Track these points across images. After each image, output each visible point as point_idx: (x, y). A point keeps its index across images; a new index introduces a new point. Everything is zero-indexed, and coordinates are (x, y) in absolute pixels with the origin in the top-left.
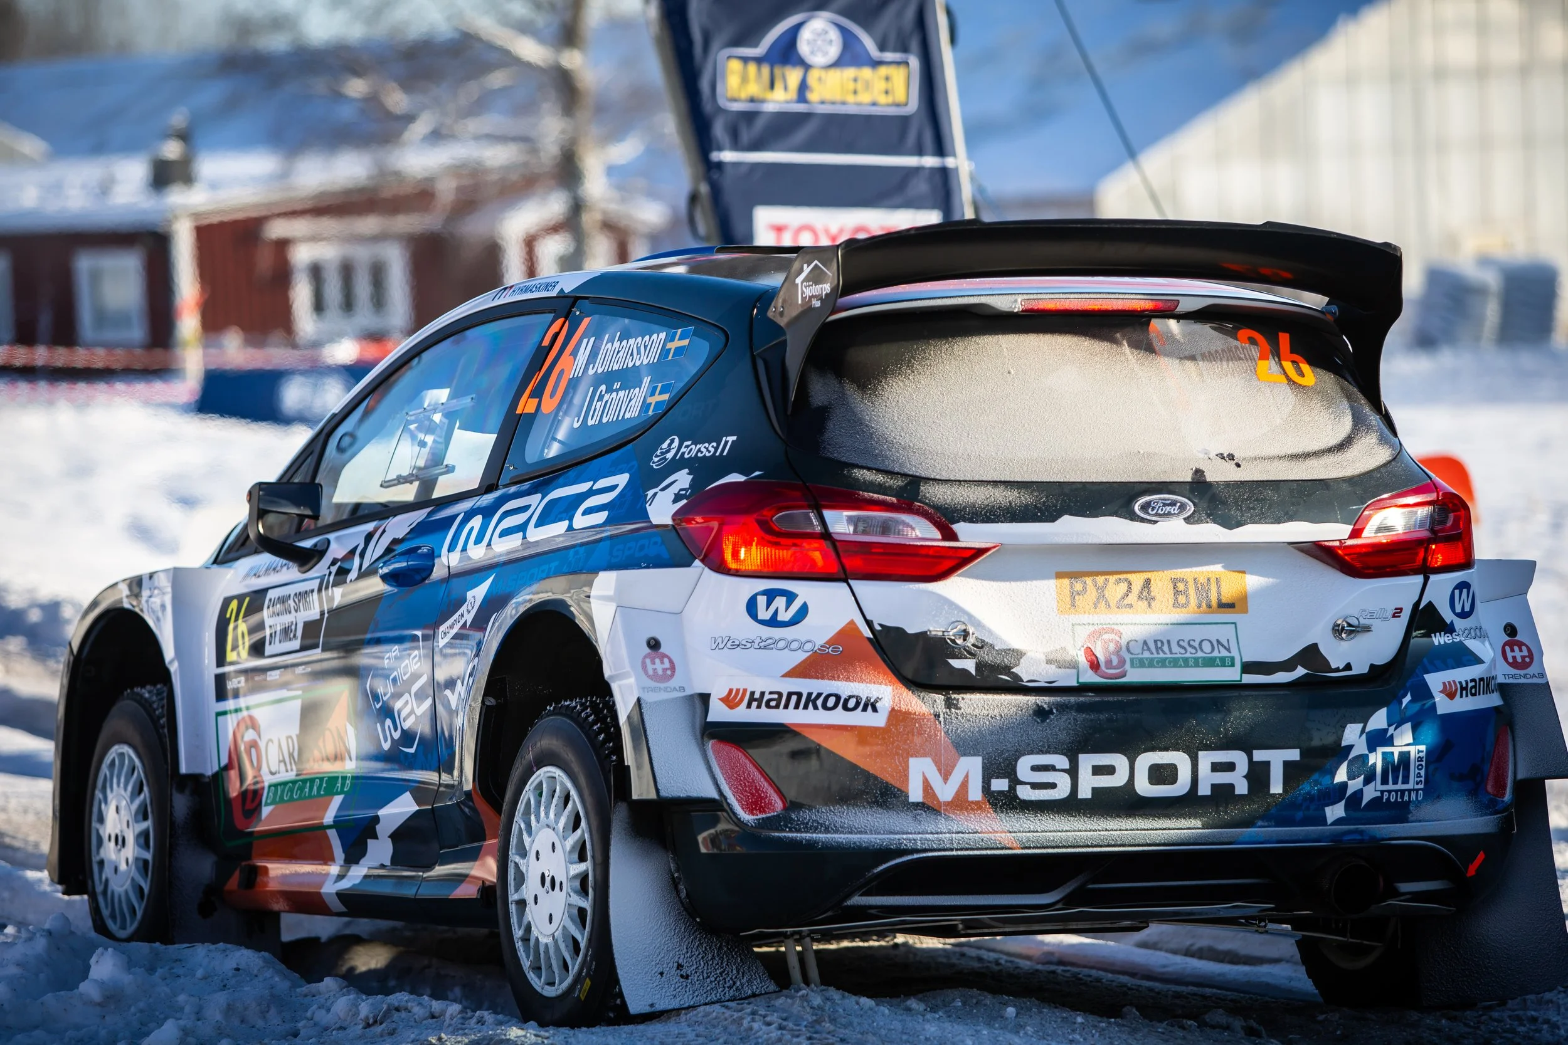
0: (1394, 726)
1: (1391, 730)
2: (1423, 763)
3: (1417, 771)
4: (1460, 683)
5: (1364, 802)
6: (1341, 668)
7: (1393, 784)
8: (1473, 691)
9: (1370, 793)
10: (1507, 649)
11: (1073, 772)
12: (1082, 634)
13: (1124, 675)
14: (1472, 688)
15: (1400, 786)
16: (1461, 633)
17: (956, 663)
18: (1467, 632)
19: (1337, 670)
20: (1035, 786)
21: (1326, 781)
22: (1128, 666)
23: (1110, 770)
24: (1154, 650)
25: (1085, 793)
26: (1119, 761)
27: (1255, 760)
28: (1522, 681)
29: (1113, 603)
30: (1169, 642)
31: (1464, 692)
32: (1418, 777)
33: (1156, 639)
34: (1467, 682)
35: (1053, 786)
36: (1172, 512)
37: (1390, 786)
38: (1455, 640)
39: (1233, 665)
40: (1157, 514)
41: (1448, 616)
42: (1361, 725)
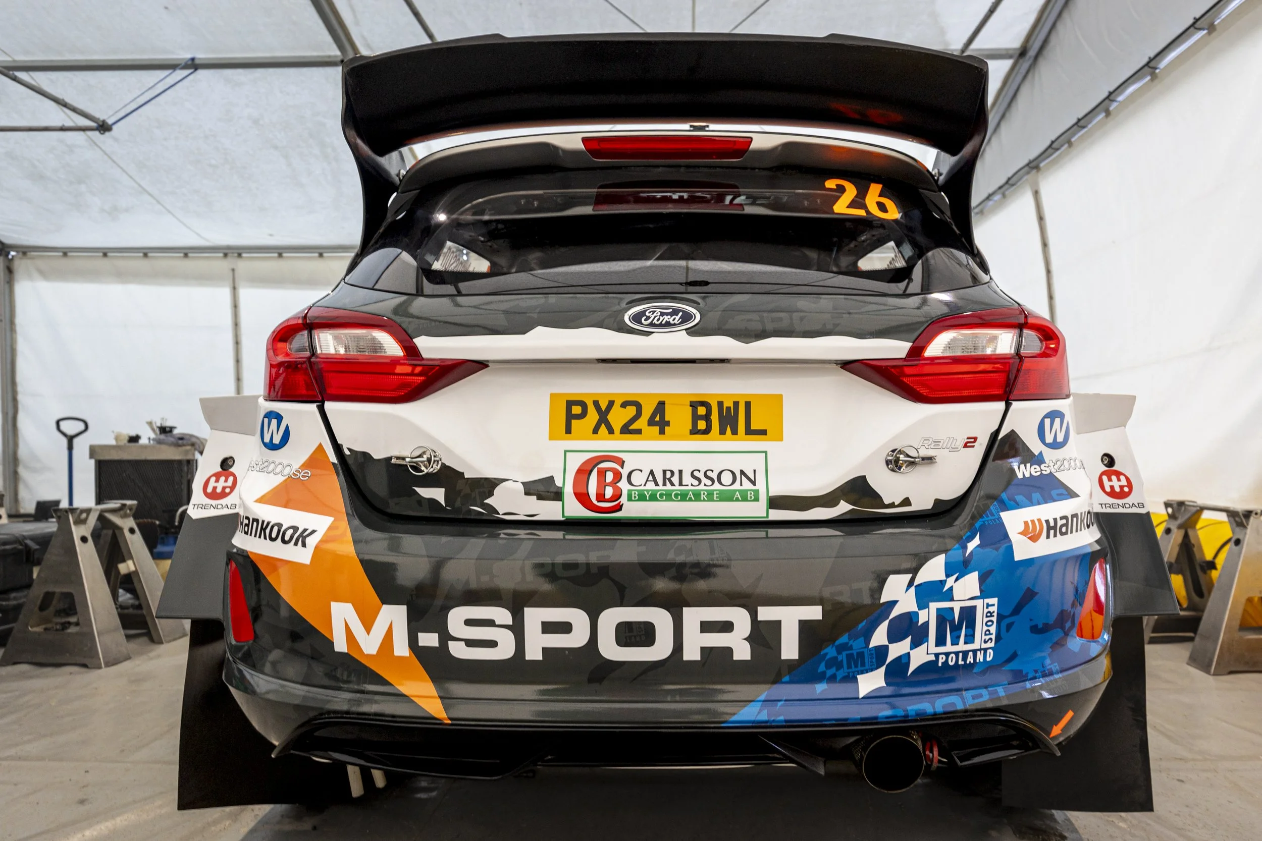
0: (955, 576)
1: (950, 582)
2: (994, 619)
3: (985, 628)
4: (1047, 522)
5: (912, 668)
6: (896, 504)
7: (952, 644)
8: (1064, 529)
9: (919, 657)
10: (1105, 478)
11: (518, 629)
12: (576, 462)
13: (619, 508)
14: (1062, 526)
15: (962, 647)
16: (1051, 464)
17: (426, 493)
18: (1059, 463)
19: (892, 505)
20: (470, 643)
21: (857, 644)
22: (624, 500)
23: (565, 628)
24: (660, 481)
25: (533, 653)
26: (577, 617)
27: (760, 618)
28: (1121, 510)
29: (617, 427)
30: (681, 472)
31: (1052, 532)
32: (986, 634)
33: (665, 468)
34: (1055, 520)
35: (493, 644)
36: (672, 322)
37: (949, 647)
38: (1044, 472)
39: (757, 499)
40: (652, 325)
41: (1035, 446)
42: (909, 576)
